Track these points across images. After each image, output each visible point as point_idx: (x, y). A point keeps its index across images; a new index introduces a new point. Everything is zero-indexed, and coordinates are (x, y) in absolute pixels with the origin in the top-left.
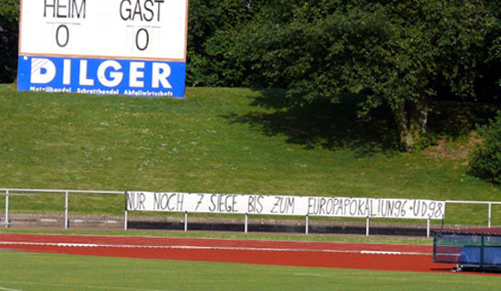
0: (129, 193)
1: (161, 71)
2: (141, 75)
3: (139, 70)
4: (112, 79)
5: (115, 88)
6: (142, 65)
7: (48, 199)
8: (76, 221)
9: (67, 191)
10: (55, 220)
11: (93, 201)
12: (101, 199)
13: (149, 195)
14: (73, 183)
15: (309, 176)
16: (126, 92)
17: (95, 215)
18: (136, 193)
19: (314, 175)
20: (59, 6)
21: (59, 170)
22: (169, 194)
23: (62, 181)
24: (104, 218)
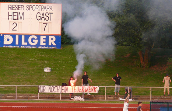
0: (40, 86)
1: (52, 39)
2: (45, 40)
3: (44, 39)
4: (34, 42)
5: (35, 46)
6: (45, 37)
7: (10, 89)
8: (20, 97)
9: (16, 86)
10: (12, 96)
11: (27, 89)
12: (29, 88)
13: (47, 87)
14: (19, 82)
15: (107, 78)
16: (39, 47)
17: (27, 94)
18: (42, 86)
19: (109, 77)
20: (14, 16)
21: (14, 77)
22: (54, 86)
23: (15, 81)
24: (30, 95)
